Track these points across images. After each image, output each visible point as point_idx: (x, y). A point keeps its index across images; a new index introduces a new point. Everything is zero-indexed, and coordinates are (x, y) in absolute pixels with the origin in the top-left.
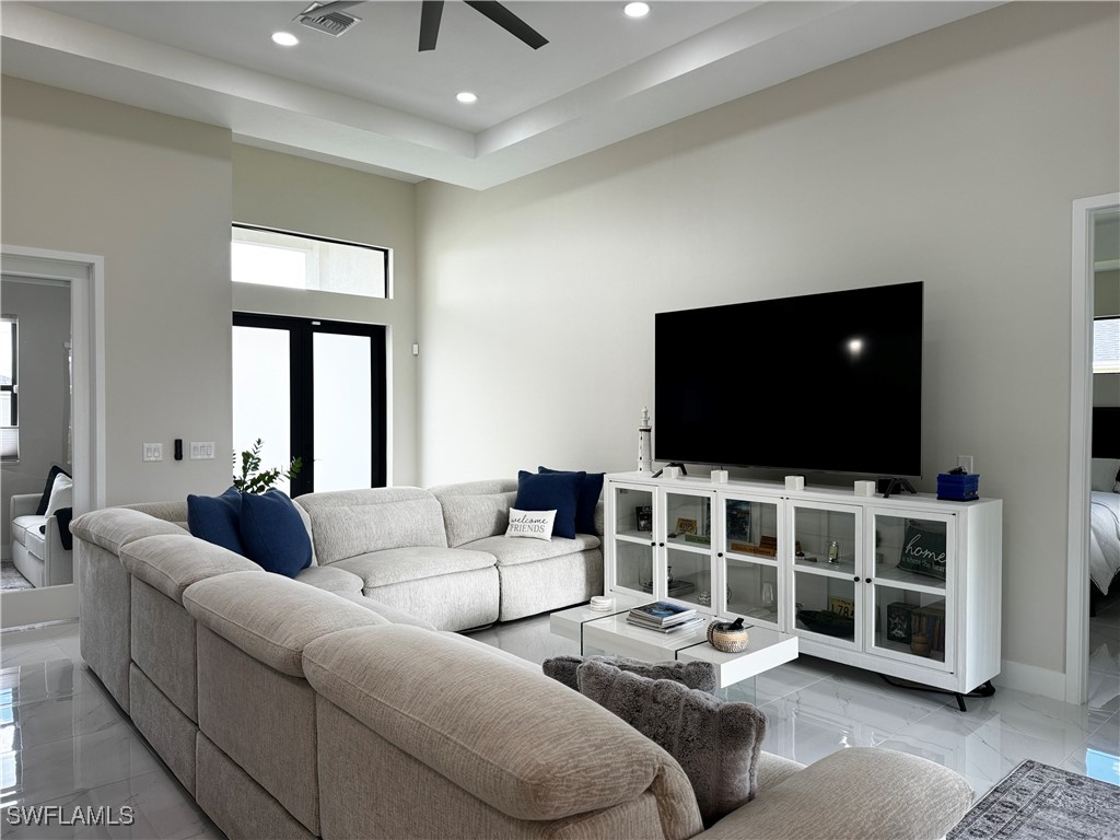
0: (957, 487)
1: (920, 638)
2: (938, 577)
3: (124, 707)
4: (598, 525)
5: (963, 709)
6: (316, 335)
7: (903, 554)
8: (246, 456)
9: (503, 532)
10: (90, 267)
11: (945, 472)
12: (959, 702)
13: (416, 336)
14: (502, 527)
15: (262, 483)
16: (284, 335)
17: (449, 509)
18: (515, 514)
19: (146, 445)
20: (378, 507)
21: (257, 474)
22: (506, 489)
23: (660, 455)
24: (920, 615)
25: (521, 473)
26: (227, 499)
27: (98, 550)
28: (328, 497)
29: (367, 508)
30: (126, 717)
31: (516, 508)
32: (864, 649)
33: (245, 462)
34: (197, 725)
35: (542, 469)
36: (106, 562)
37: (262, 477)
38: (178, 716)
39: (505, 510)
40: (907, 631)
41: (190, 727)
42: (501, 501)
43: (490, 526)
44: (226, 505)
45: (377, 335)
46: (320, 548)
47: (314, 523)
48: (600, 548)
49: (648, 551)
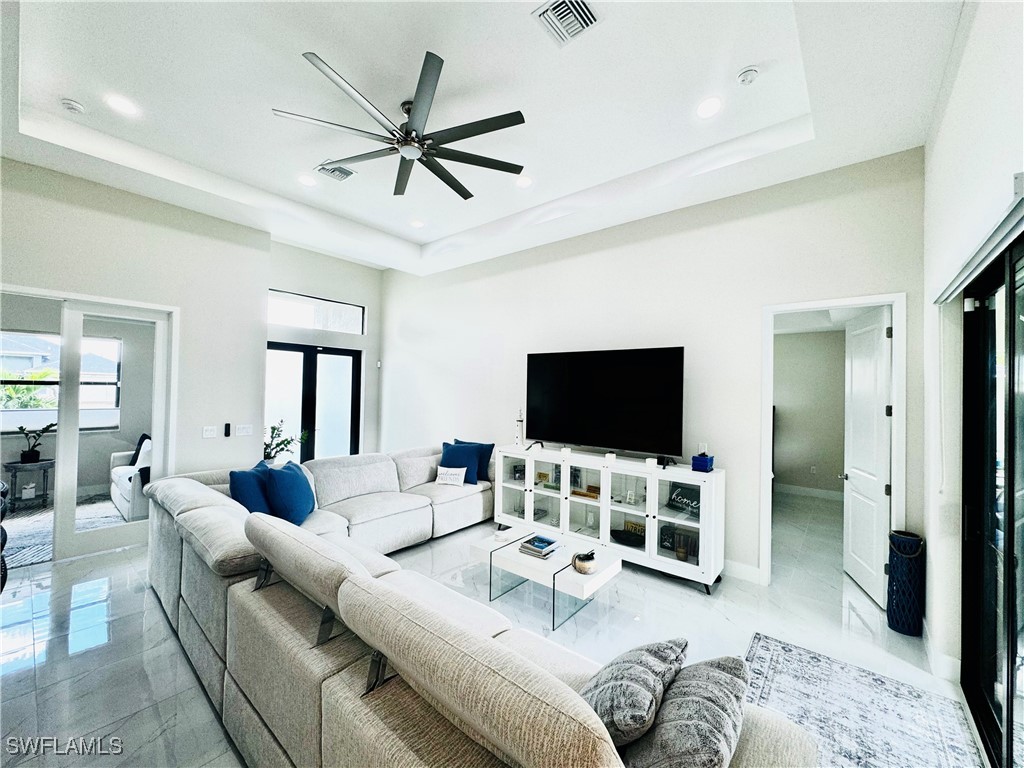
0: (703, 464)
1: (683, 550)
2: (695, 515)
3: (174, 626)
4: (490, 475)
5: (709, 593)
6: (319, 356)
7: (670, 499)
8: (274, 429)
9: (434, 480)
10: (169, 314)
11: (696, 455)
12: (707, 590)
13: (379, 356)
14: (433, 477)
15: (283, 446)
16: (300, 356)
17: (401, 466)
18: (441, 470)
19: (205, 428)
20: (357, 468)
21: (279, 440)
22: (435, 453)
23: (529, 436)
24: (680, 534)
25: (444, 444)
26: (258, 471)
27: (162, 511)
28: (324, 463)
29: (350, 469)
30: (175, 633)
31: (441, 466)
32: (651, 555)
33: (273, 433)
34: (225, 663)
35: (457, 442)
36: (166, 520)
37: (283, 442)
38: (211, 653)
39: (434, 467)
40: (672, 544)
41: (220, 664)
42: (432, 461)
43: (426, 476)
44: (256, 475)
45: (356, 355)
46: (319, 496)
47: (316, 480)
48: (492, 489)
49: (522, 494)
